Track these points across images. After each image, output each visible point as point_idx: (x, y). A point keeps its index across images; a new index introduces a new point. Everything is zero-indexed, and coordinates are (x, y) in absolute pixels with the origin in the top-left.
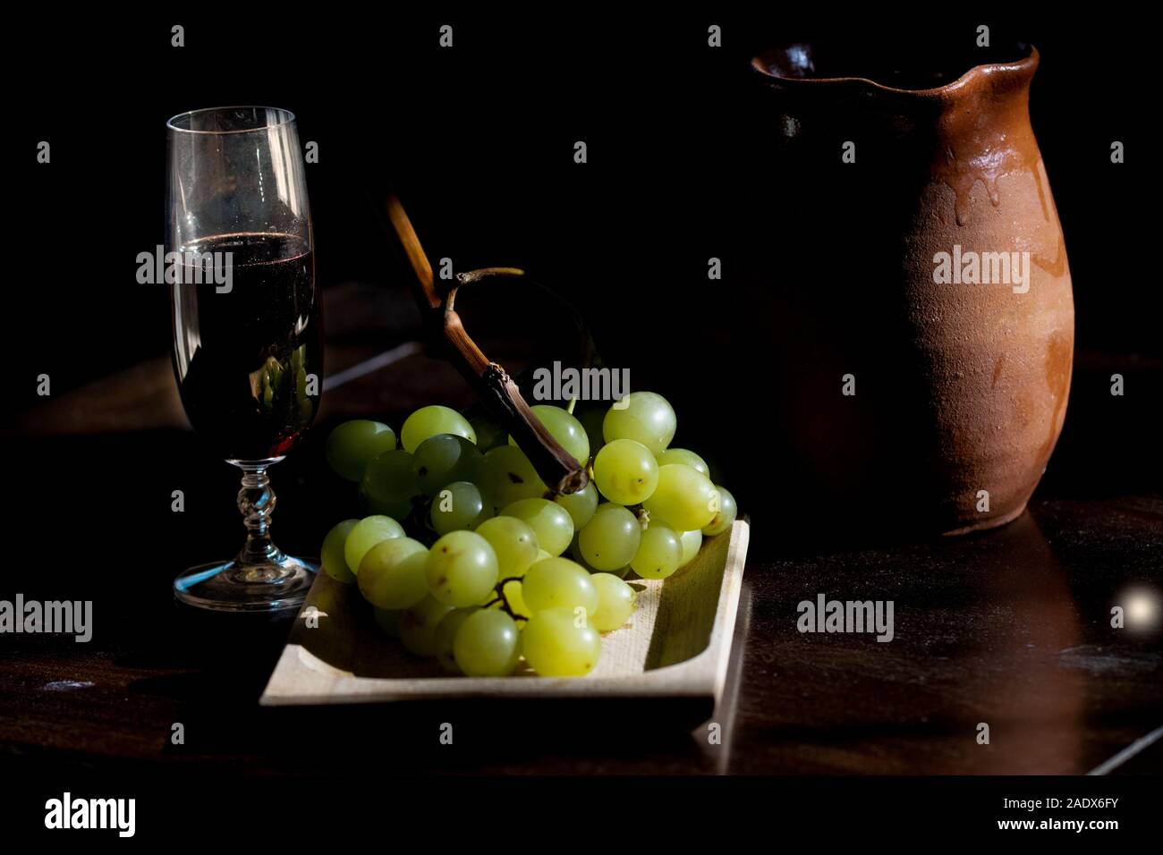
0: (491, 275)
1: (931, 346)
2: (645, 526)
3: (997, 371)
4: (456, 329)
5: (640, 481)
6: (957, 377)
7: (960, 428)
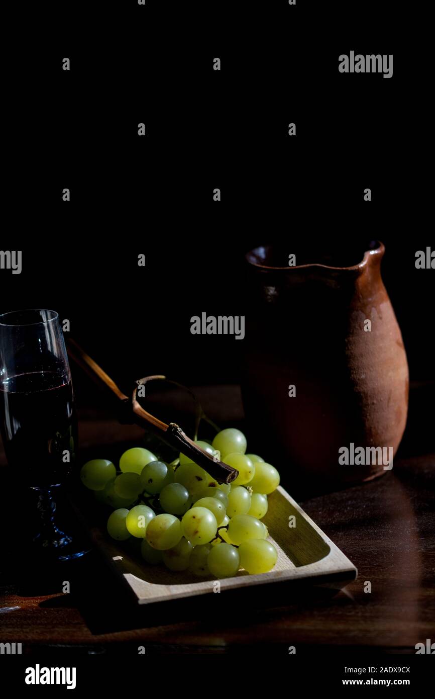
0: (151, 380)
1: (362, 390)
2: (251, 494)
3: (389, 399)
4: (139, 408)
5: (250, 472)
6: (373, 404)
7: (375, 428)
